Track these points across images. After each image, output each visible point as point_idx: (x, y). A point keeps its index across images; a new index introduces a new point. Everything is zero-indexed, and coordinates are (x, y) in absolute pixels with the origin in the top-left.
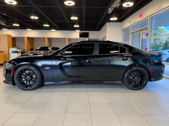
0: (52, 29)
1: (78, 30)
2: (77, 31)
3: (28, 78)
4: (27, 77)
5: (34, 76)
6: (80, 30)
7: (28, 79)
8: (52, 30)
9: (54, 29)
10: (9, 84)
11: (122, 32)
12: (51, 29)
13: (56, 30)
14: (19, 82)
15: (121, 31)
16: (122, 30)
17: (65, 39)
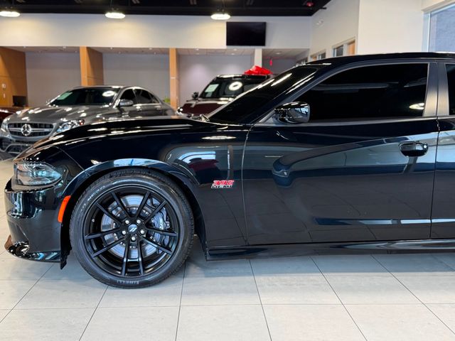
0: (111, 11)
1: (223, 13)
2: (215, 16)
3: (133, 228)
4: (126, 227)
5: (161, 220)
6: (232, 14)
7: (133, 234)
8: (109, 15)
9: (120, 11)
10: (43, 260)
11: (425, 19)
12: (103, 12)
13: (127, 12)
14: (95, 252)
15: (423, 13)
16: (426, 11)
17: (165, 52)
